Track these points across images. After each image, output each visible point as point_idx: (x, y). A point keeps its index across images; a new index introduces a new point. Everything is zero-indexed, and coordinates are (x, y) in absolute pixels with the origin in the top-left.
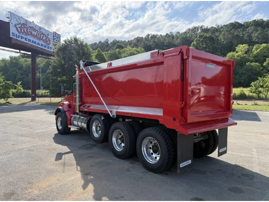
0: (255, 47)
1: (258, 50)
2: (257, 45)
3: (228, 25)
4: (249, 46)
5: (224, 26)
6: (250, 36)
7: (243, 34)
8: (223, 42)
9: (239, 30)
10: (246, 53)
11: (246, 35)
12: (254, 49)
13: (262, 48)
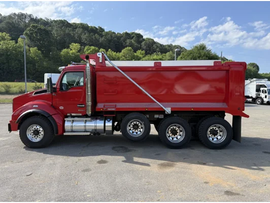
0: (86, 48)
1: (89, 51)
2: (88, 46)
3: (57, 21)
4: (81, 45)
5: (54, 21)
6: (80, 37)
7: (74, 34)
8: (57, 37)
9: (70, 29)
10: (79, 51)
11: (76, 35)
12: (85, 50)
13: (91, 50)
